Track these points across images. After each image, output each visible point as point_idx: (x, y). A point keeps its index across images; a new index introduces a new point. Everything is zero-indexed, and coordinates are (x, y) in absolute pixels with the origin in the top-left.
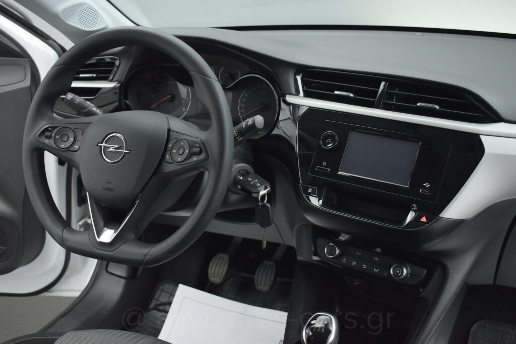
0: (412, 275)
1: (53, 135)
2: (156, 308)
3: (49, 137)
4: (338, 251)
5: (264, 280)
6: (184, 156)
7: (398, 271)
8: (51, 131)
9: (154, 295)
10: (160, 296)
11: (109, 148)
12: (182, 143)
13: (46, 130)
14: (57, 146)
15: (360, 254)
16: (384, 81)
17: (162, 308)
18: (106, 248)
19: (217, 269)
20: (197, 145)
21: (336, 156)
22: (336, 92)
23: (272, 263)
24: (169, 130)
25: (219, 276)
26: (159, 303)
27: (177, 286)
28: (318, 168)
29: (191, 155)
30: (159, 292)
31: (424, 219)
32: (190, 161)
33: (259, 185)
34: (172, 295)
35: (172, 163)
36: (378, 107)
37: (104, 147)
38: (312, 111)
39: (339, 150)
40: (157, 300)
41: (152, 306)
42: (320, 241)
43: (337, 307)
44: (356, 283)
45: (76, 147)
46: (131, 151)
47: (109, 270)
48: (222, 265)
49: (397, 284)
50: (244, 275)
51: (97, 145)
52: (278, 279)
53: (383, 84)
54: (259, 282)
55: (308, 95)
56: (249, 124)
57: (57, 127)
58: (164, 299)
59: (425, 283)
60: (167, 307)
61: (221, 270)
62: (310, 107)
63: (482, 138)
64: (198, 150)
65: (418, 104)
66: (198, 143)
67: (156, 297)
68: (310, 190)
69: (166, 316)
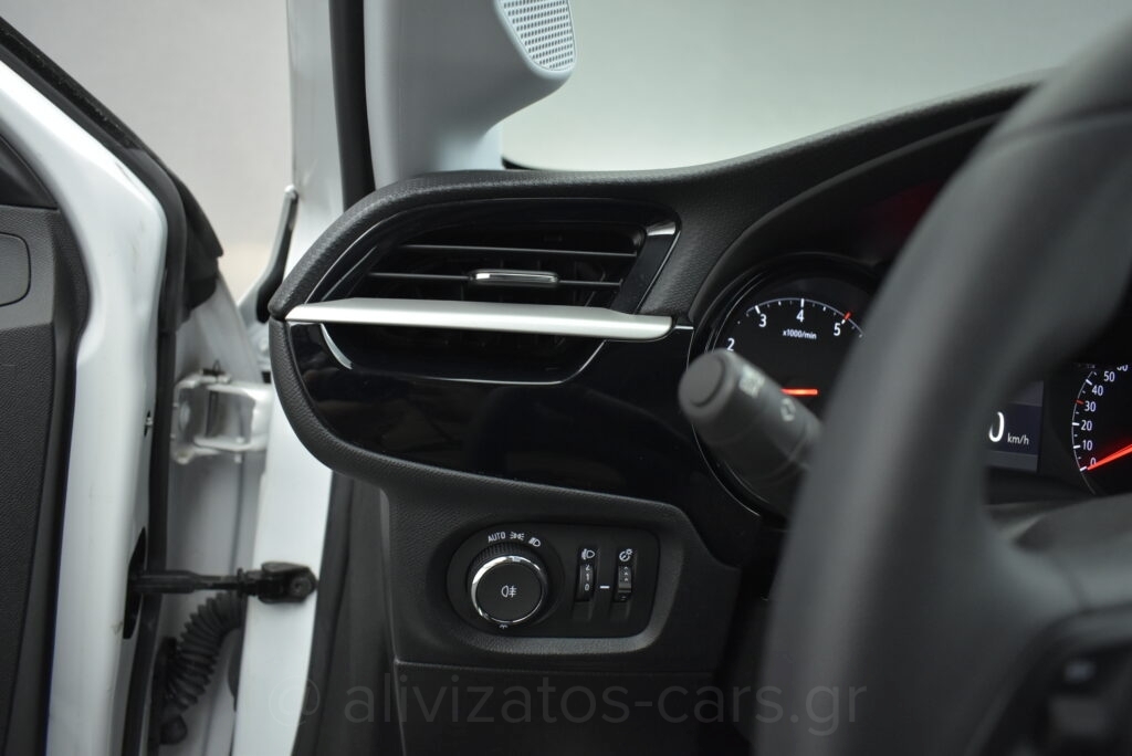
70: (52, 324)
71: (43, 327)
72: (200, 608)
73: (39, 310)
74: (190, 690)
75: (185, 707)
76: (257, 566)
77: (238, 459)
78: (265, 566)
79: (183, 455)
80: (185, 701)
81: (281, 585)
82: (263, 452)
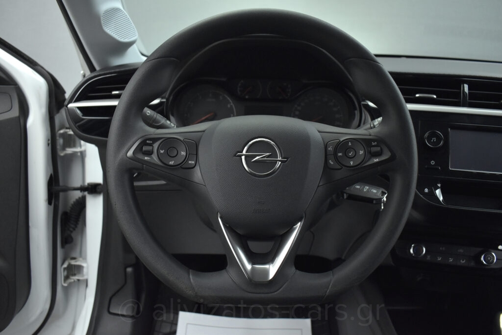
1: (155, 149)
3: (149, 153)
4: (424, 250)
6: (358, 159)
7: (489, 258)
8: (151, 145)
11: (254, 157)
12: (351, 144)
13: (143, 144)
14: (163, 163)
15: (444, 249)
18: (265, 290)
20: (374, 143)
22: (418, 96)
24: (319, 132)
29: (369, 156)
32: (370, 163)
33: (375, 191)
35: (341, 169)
36: (465, 106)
37: (246, 157)
45: (192, 163)
46: (287, 158)
47: (112, 311)
57: (158, 139)
68: (426, 190)
70: (19, 116)
71: (16, 117)
72: (74, 202)
73: (15, 113)
74: (73, 226)
75: (72, 232)
76: (86, 184)
77: (79, 154)
78: (88, 184)
79: (62, 153)
80: (71, 229)
81: (93, 189)
82: (85, 151)
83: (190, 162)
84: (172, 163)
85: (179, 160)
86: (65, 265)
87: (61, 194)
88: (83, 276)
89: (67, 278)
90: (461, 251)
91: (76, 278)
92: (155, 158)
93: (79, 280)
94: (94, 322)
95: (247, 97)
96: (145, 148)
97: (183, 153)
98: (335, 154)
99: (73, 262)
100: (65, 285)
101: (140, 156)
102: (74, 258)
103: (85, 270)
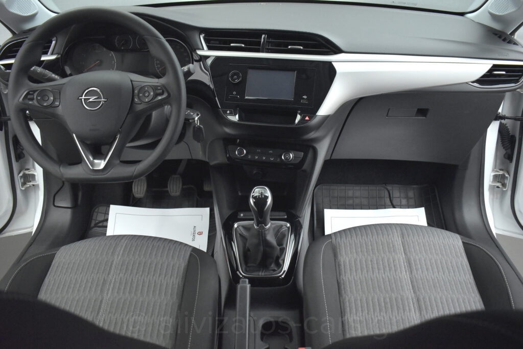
0: (295, 157)
1: (35, 97)
2: (96, 225)
3: (32, 99)
4: (245, 151)
5: (175, 188)
6: (150, 98)
7: (287, 157)
8: (33, 94)
9: (92, 216)
10: (97, 216)
11: (89, 99)
12: (146, 88)
13: (28, 94)
14: (40, 105)
15: (260, 151)
16: (264, 34)
17: (100, 224)
18: (101, 173)
19: (139, 188)
20: (159, 88)
21: (241, 87)
22: (232, 45)
23: (178, 176)
24: (131, 81)
25: (142, 192)
26: (97, 221)
27: (109, 207)
28: (231, 97)
29: (156, 95)
30: (95, 214)
31: (307, 118)
32: (156, 100)
33: (192, 114)
34: (107, 213)
35: (141, 104)
36: (263, 52)
37: (84, 99)
38: (218, 59)
39: (243, 83)
40: (96, 220)
41: (93, 225)
42: (230, 147)
43: (239, 192)
44: (255, 172)
45: (57, 103)
46: (108, 99)
47: (56, 204)
48: (142, 184)
49: (286, 165)
50: (155, 189)
51: (78, 99)
52: (184, 187)
53: (263, 36)
54: (172, 191)
55: (210, 48)
56: (185, 70)
57: (37, 91)
58: (101, 218)
59: (303, 161)
60: (105, 224)
61: (142, 188)
62: (216, 56)
63: (334, 64)
64: (161, 91)
65: (289, 47)
66: (159, 86)
67: (94, 217)
68: (228, 112)
69: (106, 230)
75: (22, 150)
83: (56, 103)
84: (45, 104)
85: (50, 102)
86: (21, 175)
87: (9, 122)
88: (36, 182)
89: (24, 184)
90: (271, 152)
91: (31, 184)
92: (35, 102)
93: (34, 185)
94: (44, 213)
95: (122, 48)
96: (29, 97)
97: (52, 98)
98: (138, 95)
99: (27, 172)
100: (23, 189)
101: (27, 101)
102: (28, 169)
103: (36, 177)
